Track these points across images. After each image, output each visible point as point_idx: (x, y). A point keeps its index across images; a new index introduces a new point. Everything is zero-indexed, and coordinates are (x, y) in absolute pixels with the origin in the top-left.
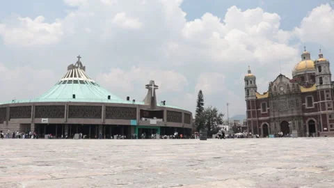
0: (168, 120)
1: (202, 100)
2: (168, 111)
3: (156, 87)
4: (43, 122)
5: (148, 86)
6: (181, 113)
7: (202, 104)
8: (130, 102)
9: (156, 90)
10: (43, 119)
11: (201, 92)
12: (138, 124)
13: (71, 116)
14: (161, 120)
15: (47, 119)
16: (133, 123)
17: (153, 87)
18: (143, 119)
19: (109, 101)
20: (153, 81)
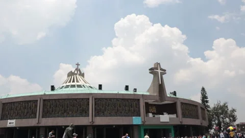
0: (184, 115)
2: (182, 103)
3: (164, 71)
4: (9, 125)
5: (152, 71)
7: (207, 102)
12: (144, 122)
13: (46, 114)
14: (174, 116)
15: (14, 121)
16: (137, 121)
17: (159, 71)
18: (150, 115)
19: (101, 92)
20: (159, 64)
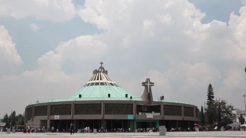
0: (166, 113)
1: (212, 94)
2: (165, 106)
3: (152, 84)
4: (55, 119)
5: (144, 84)
6: (181, 106)
7: (213, 97)
8: (128, 99)
9: (152, 87)
10: (56, 116)
11: (210, 86)
12: (135, 118)
13: (76, 113)
14: (158, 114)
15: (58, 116)
16: (130, 117)
17: (149, 84)
18: (140, 113)
19: (109, 99)
20: (149, 79)
